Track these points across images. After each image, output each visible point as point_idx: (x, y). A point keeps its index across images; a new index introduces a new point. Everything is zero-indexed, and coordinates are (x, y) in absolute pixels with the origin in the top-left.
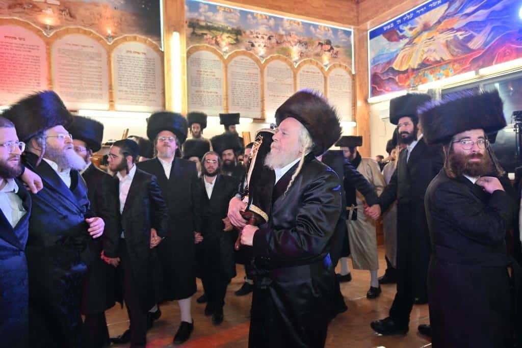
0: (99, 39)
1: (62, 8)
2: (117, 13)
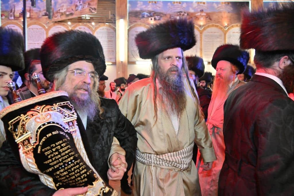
0: (221, 28)
1: (207, 16)
2: (229, 15)
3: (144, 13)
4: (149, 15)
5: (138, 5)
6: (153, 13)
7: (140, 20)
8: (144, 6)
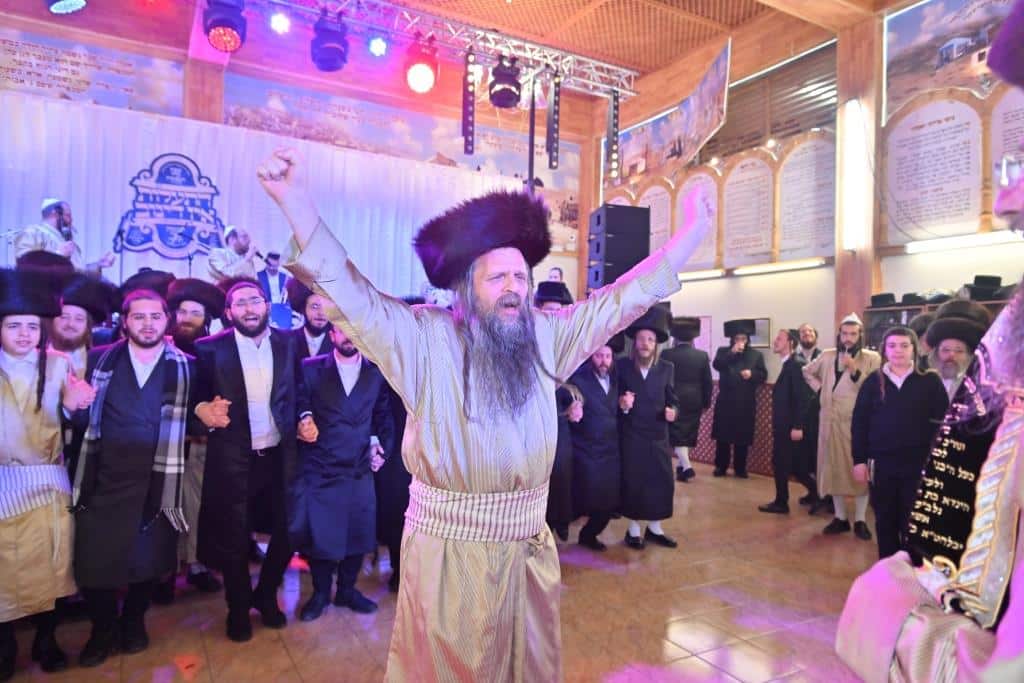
3: (948, 44)
4: (970, 42)
5: (925, 24)
6: (990, 26)
7: (932, 75)
8: (950, 17)
